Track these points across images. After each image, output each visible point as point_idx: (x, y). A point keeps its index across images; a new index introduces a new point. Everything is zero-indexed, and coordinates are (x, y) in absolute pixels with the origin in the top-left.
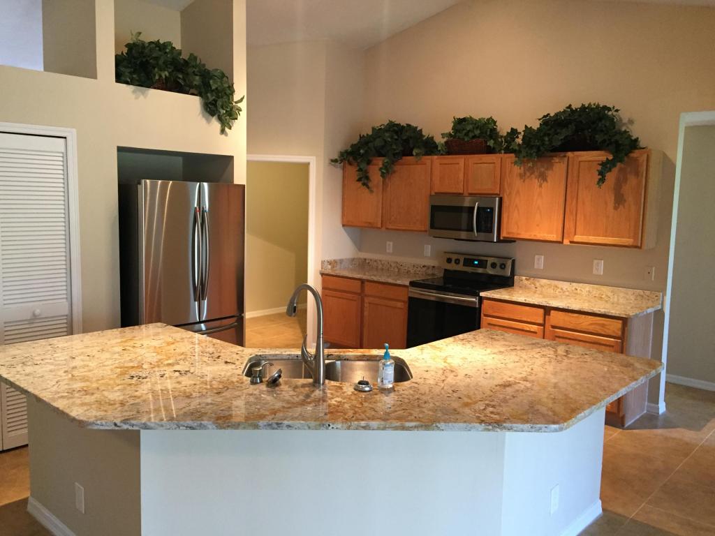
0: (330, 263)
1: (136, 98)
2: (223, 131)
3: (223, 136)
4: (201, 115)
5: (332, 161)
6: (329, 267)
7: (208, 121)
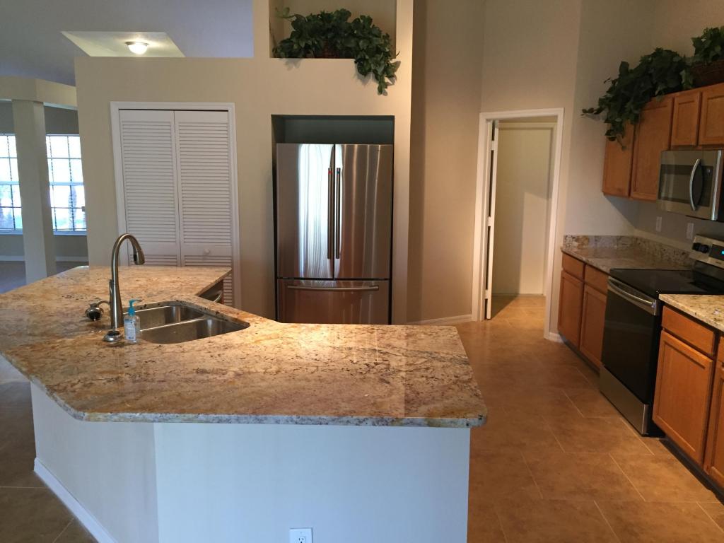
0: (576, 239)
1: (289, 69)
2: (381, 91)
3: (382, 95)
4: (356, 77)
5: (585, 111)
6: (576, 244)
7: (364, 82)
